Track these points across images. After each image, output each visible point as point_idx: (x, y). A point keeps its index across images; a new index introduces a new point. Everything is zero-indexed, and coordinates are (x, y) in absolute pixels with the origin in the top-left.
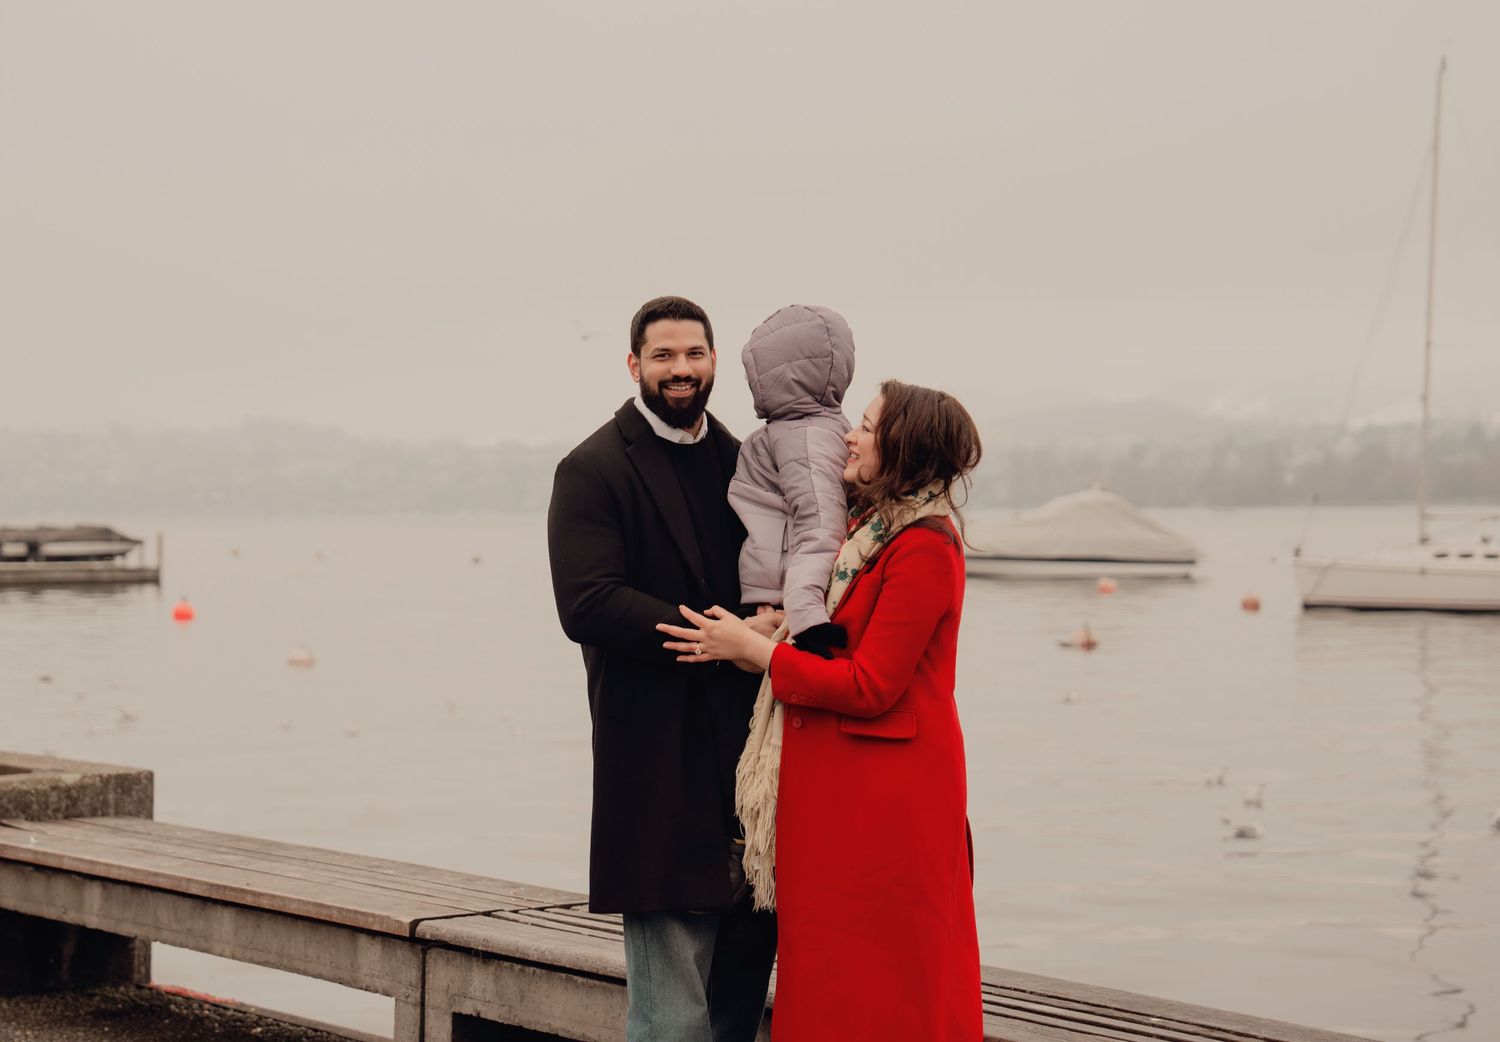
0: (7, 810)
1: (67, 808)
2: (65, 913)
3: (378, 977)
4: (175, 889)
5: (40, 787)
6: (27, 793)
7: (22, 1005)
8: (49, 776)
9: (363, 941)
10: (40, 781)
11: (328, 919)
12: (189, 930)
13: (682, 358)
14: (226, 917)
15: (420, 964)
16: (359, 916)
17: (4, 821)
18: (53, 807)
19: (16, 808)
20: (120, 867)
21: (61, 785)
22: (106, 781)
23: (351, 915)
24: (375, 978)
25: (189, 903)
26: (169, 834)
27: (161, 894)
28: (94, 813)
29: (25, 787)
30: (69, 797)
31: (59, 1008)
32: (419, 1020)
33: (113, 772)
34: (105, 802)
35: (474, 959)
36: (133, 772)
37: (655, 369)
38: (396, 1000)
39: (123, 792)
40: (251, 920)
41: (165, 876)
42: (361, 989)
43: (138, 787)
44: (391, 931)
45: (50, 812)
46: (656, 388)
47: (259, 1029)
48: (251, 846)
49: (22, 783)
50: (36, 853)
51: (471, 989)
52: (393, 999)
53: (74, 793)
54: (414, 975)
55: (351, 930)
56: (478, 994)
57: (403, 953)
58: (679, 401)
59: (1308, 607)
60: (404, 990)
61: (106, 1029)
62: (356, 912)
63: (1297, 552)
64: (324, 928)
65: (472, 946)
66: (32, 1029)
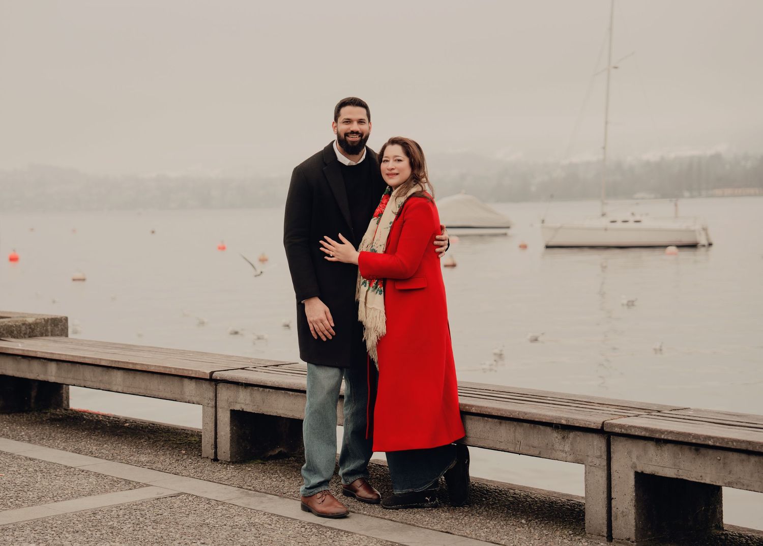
0: (3, 334)
1: (30, 332)
2: (38, 376)
3: (194, 396)
4: (93, 363)
5: (17, 324)
6: (11, 326)
7: (15, 417)
8: (21, 319)
9: (186, 381)
10: (17, 321)
11: (170, 373)
12: (100, 381)
13: (355, 123)
14: (119, 374)
15: (214, 390)
16: (185, 371)
17: (2, 338)
18: (23, 332)
19: (6, 333)
20: (66, 355)
21: (27, 323)
22: (47, 321)
23: (181, 371)
24: (192, 397)
25: (100, 369)
26: (81, 343)
27: (86, 366)
28: (42, 335)
29: (10, 324)
30: (30, 328)
31: (33, 418)
32: (214, 413)
33: (50, 317)
34: (47, 330)
35: (240, 387)
36: (59, 317)
37: (343, 128)
38: (203, 406)
39: (54, 326)
40: (131, 375)
41: (88, 358)
42: (186, 402)
43: (61, 324)
44: (200, 377)
45: (22, 335)
46: (343, 136)
47: (128, 424)
48: (121, 346)
49: (9, 322)
50: (23, 350)
51: (239, 399)
52: (202, 406)
53: (33, 326)
54: (211, 394)
55: (182, 377)
56: (242, 401)
57: (205, 386)
58: (353, 142)
59: (548, 247)
60: (206, 401)
61: (58, 425)
62: (183, 369)
63: (543, 222)
64: (167, 377)
65: (240, 381)
66: (23, 426)
